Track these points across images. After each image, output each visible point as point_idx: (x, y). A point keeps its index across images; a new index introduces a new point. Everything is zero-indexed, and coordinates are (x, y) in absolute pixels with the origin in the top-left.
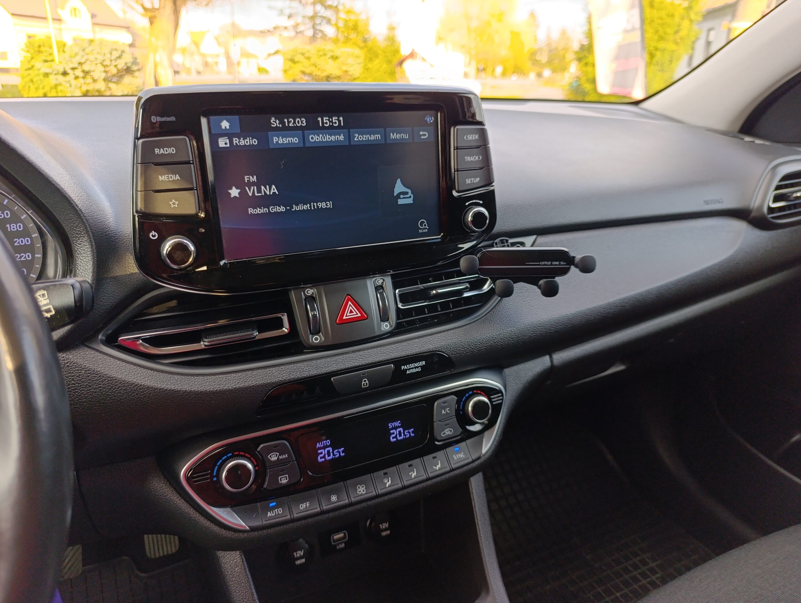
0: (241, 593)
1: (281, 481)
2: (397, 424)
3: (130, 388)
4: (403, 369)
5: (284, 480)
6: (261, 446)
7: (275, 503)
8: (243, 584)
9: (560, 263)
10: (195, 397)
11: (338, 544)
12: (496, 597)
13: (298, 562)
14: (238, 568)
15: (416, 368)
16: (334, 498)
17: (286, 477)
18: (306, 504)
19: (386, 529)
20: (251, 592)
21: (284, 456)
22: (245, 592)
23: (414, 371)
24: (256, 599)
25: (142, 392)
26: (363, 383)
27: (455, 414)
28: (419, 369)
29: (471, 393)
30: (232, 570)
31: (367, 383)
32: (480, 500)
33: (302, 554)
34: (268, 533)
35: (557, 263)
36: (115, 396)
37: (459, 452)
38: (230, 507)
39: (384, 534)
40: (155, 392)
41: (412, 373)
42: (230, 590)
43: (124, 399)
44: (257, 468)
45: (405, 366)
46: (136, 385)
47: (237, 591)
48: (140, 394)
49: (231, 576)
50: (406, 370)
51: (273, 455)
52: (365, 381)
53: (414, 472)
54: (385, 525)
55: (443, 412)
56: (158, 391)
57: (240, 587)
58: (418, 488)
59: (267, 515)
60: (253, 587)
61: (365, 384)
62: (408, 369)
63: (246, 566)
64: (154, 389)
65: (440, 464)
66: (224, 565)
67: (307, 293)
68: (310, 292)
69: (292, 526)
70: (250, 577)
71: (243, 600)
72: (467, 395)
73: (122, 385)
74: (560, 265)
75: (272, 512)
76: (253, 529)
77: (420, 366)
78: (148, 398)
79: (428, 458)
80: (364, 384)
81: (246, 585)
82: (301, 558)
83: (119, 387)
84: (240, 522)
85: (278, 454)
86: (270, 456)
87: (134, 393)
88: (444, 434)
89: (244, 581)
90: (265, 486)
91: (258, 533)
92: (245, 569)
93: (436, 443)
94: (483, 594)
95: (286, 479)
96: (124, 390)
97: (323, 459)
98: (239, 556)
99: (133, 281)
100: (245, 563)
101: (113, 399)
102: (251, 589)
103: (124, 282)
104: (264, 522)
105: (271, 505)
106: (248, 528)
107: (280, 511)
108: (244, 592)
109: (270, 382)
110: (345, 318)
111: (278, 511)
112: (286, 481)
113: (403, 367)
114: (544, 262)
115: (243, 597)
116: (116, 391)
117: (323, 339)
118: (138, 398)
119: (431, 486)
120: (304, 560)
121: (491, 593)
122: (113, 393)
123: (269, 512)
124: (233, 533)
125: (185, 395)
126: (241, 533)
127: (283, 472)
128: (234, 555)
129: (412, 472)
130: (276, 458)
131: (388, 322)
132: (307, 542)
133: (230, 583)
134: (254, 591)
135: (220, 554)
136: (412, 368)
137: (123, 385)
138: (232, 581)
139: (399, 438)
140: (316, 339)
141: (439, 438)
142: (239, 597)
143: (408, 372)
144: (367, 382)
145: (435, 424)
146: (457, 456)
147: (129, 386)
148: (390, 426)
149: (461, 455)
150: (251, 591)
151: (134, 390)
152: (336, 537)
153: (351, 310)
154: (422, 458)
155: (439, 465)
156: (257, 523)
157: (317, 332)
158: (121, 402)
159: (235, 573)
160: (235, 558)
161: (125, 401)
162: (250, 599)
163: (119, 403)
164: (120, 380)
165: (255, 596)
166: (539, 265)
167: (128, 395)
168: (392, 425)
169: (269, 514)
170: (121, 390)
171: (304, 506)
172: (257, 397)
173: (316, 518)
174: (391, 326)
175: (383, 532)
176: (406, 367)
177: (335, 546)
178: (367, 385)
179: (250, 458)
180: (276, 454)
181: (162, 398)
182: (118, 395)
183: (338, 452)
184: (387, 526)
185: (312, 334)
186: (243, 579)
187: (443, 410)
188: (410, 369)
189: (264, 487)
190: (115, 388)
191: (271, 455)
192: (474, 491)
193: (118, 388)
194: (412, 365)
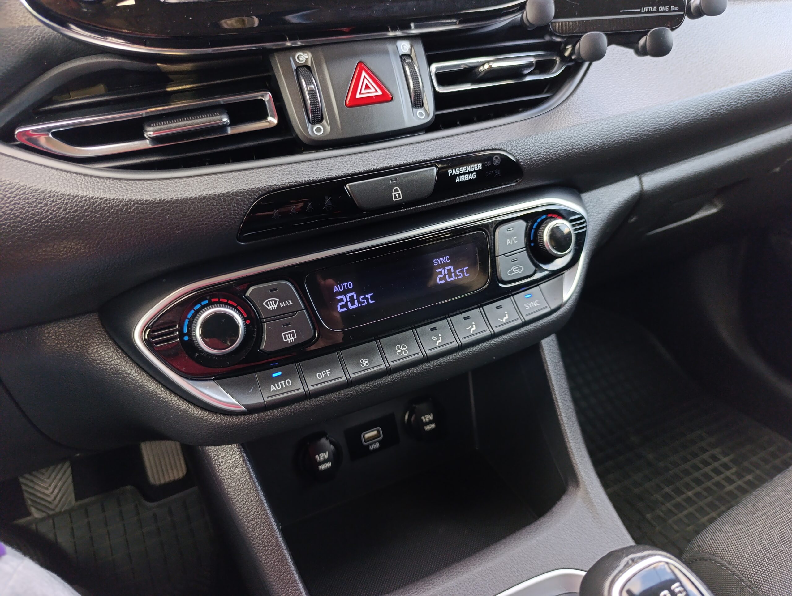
0: (246, 502)
1: (286, 339)
2: (445, 260)
3: (33, 196)
4: (451, 174)
5: (290, 338)
6: (251, 289)
7: (280, 373)
8: (247, 490)
9: (670, 8)
10: (137, 207)
11: (371, 444)
12: (589, 490)
13: (323, 467)
14: (238, 470)
15: (469, 173)
16: (364, 363)
17: (293, 333)
18: (326, 372)
19: (430, 423)
20: (260, 500)
21: (287, 303)
22: (252, 501)
23: (467, 178)
24: (267, 508)
25: (53, 201)
26: (394, 193)
27: (524, 246)
28: (473, 176)
29: (544, 217)
30: (230, 473)
31: (399, 194)
32: (556, 371)
33: (326, 456)
34: (274, 415)
35: (666, 8)
36: (12, 210)
37: (531, 299)
38: (213, 380)
39: (428, 428)
40: (75, 202)
41: (464, 182)
42: (230, 499)
43: (26, 213)
44: (248, 322)
45: (454, 170)
46: (43, 192)
47: (240, 500)
48: (51, 204)
49: (229, 481)
50: (455, 176)
51: (269, 301)
52: (396, 190)
53: (472, 327)
54: (428, 418)
55: (509, 242)
56: (79, 200)
57: (244, 495)
58: (480, 349)
59: (270, 389)
60: (261, 493)
61: (397, 195)
62: (457, 175)
63: (249, 466)
64: (73, 196)
65: (507, 315)
66: (218, 467)
67: (298, 58)
68: (304, 57)
69: (307, 404)
70: (255, 480)
71: (248, 511)
72: (539, 220)
73: (20, 191)
74: (669, 11)
75: (276, 384)
76: (252, 410)
77: (474, 171)
78: (65, 209)
79: (490, 309)
80: (395, 195)
81: (252, 491)
82: (325, 461)
83: (17, 195)
84: (230, 399)
85: (278, 300)
86: (267, 304)
87: (41, 203)
88: (510, 273)
89: (247, 486)
90: (263, 347)
91: (258, 416)
92: (248, 469)
93: (500, 285)
94: (571, 489)
95: (294, 336)
96: (25, 199)
97: (345, 309)
98: (238, 454)
99: (27, 40)
100: (248, 462)
101: (9, 214)
102: (258, 495)
103: (12, 40)
104: (266, 399)
105: (275, 375)
106: (243, 408)
107: (288, 382)
108: (250, 501)
109: (254, 187)
110: (358, 96)
111: (285, 383)
112: (293, 338)
113: (450, 172)
114: (647, 8)
115: (249, 507)
116: (12, 201)
117: (329, 129)
118: (47, 211)
119: (497, 346)
120: (330, 465)
121: (581, 486)
122: (7, 205)
123: (272, 386)
124: (222, 417)
125: (122, 205)
126: (235, 417)
127: (287, 326)
128: (231, 453)
129: (471, 327)
130: (276, 306)
131: (423, 108)
132: (331, 443)
133: (229, 490)
134: (263, 498)
135: (211, 449)
136: (464, 174)
137: (22, 192)
138: (231, 487)
139: (449, 280)
140: (318, 130)
141: (505, 278)
142: (243, 507)
143: (458, 180)
144: (400, 192)
145: (498, 259)
146: (530, 305)
147: (31, 193)
148: (436, 262)
149: (535, 304)
150: (258, 499)
151: (41, 199)
152: (368, 435)
153: (366, 84)
154: (481, 308)
155: (507, 317)
156: (256, 399)
157: (317, 119)
158: (21, 218)
159: (235, 476)
160: (233, 456)
161: (28, 216)
162: (259, 509)
163: (18, 219)
164: (16, 185)
165: (266, 505)
166: (640, 12)
167: (32, 207)
168: (437, 261)
169: (273, 388)
170: (19, 199)
171: (323, 375)
172: (235, 210)
173: (342, 393)
174: (428, 114)
175: (426, 426)
176: (454, 172)
177: (368, 446)
178: (399, 197)
179: (237, 306)
180: (274, 300)
181: (86, 210)
182: (15, 207)
183: (365, 298)
184: (431, 418)
185: (312, 124)
186: (247, 483)
187: (508, 240)
188: (460, 175)
189: (261, 348)
190: (9, 198)
191: (267, 302)
192: (547, 359)
193: (14, 197)
194: (463, 169)
